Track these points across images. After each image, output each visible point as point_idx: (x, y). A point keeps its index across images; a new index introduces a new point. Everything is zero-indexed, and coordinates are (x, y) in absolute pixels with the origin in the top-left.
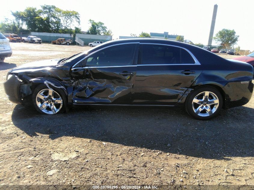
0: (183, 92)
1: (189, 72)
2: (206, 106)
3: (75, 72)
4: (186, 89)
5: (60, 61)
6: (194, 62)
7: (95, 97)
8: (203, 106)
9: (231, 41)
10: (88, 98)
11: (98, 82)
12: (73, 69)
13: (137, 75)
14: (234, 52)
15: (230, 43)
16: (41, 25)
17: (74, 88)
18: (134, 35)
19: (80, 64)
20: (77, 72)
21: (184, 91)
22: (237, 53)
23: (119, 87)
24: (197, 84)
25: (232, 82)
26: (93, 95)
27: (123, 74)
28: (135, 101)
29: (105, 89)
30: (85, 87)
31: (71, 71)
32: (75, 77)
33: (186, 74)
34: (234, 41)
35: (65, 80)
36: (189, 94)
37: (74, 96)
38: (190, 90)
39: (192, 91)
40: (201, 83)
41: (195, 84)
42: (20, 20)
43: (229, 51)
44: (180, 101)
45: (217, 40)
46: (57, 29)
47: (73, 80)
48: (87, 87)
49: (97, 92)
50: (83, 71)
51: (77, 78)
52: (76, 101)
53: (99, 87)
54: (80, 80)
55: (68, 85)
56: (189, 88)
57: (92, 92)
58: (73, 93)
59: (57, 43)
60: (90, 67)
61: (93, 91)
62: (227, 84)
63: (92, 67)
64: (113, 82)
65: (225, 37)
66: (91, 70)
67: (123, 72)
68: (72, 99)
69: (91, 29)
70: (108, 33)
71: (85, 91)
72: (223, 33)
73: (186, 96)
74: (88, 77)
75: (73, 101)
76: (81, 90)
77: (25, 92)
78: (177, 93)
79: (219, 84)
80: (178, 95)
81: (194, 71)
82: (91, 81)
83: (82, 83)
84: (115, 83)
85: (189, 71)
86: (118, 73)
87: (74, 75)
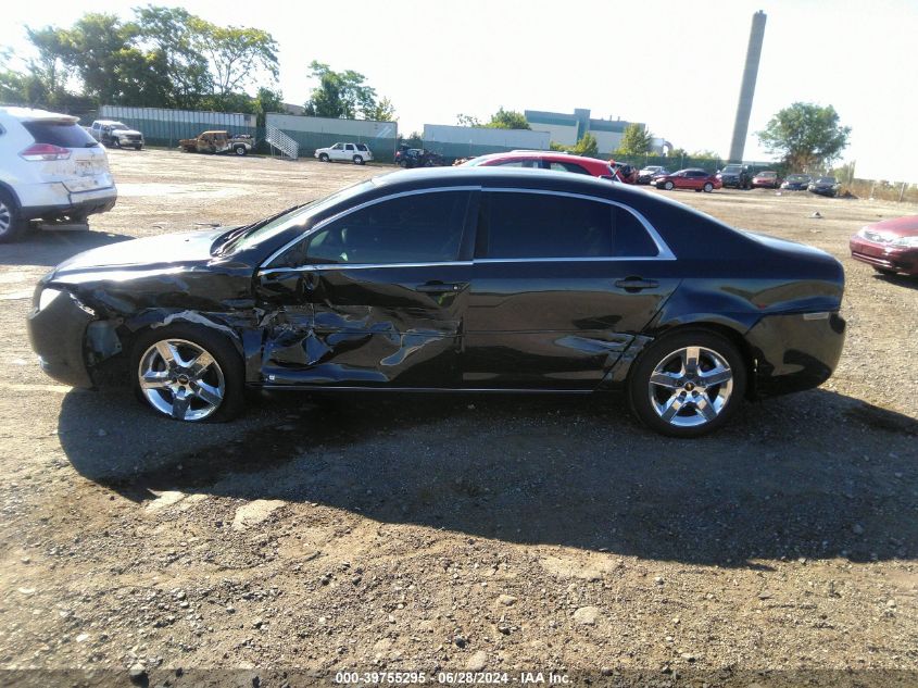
0: (620, 346)
1: (638, 284)
2: (695, 394)
3: (272, 281)
4: (630, 337)
5: (218, 243)
6: (655, 252)
7: (336, 366)
8: (684, 394)
9: (820, 147)
10: (312, 367)
11: (345, 313)
12: (263, 273)
13: (473, 290)
14: (835, 187)
15: (818, 155)
16: (136, 81)
17: (267, 334)
18: (470, 119)
19: (287, 257)
20: (278, 284)
21: (624, 344)
22: (843, 192)
23: (414, 330)
24: (667, 322)
25: (775, 314)
26: (327, 357)
27: (428, 289)
28: (467, 376)
29: (369, 338)
30: (303, 332)
31: (257, 280)
32: (271, 300)
33: (628, 289)
34: (833, 146)
35: (237, 309)
36: (639, 354)
37: (266, 359)
38: (645, 339)
39: (649, 342)
40: (680, 320)
41: (660, 322)
42: (59, 60)
43: (818, 181)
44: (610, 376)
45: (773, 142)
46: (193, 94)
47: (262, 307)
48: (310, 332)
49: (343, 348)
50: (296, 278)
51: (277, 303)
52: (272, 378)
53: (351, 332)
54: (287, 309)
55: (247, 324)
56: (640, 334)
57: (326, 349)
58: (263, 349)
59: (199, 147)
60: (319, 267)
61: (329, 345)
62: (759, 321)
63: (326, 267)
64: (395, 316)
65: (802, 132)
66: (322, 276)
67: (429, 284)
68: (260, 370)
69: (321, 97)
70: (379, 111)
71: (304, 345)
72: (794, 116)
73: (630, 360)
74: (311, 297)
75: (261, 377)
76: (288, 341)
77: (101, 346)
78: (601, 352)
79: (734, 321)
80: (604, 357)
81: (656, 282)
82: (323, 313)
83: (295, 319)
84: (400, 319)
85: (640, 279)
86: (411, 286)
87: (268, 294)
